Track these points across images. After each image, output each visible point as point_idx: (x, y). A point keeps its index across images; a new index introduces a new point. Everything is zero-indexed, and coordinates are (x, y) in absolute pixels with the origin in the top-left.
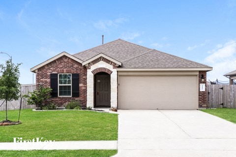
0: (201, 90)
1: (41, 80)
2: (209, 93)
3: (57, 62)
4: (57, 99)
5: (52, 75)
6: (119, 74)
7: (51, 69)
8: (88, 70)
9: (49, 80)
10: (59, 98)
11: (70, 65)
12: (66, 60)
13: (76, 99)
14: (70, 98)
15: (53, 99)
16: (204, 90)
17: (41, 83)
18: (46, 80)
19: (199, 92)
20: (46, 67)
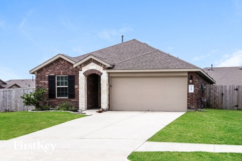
0: (190, 92)
1: (41, 82)
2: (223, 94)
3: (54, 64)
4: (55, 100)
5: (50, 77)
6: (111, 75)
7: (49, 71)
8: (80, 72)
9: (47, 82)
10: (57, 99)
11: (66, 67)
12: (63, 62)
13: (72, 100)
14: (66, 100)
15: (51, 101)
16: (193, 91)
17: (40, 85)
18: (44, 82)
19: (188, 93)
20: (44, 70)
